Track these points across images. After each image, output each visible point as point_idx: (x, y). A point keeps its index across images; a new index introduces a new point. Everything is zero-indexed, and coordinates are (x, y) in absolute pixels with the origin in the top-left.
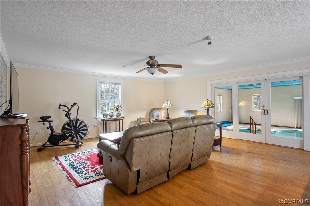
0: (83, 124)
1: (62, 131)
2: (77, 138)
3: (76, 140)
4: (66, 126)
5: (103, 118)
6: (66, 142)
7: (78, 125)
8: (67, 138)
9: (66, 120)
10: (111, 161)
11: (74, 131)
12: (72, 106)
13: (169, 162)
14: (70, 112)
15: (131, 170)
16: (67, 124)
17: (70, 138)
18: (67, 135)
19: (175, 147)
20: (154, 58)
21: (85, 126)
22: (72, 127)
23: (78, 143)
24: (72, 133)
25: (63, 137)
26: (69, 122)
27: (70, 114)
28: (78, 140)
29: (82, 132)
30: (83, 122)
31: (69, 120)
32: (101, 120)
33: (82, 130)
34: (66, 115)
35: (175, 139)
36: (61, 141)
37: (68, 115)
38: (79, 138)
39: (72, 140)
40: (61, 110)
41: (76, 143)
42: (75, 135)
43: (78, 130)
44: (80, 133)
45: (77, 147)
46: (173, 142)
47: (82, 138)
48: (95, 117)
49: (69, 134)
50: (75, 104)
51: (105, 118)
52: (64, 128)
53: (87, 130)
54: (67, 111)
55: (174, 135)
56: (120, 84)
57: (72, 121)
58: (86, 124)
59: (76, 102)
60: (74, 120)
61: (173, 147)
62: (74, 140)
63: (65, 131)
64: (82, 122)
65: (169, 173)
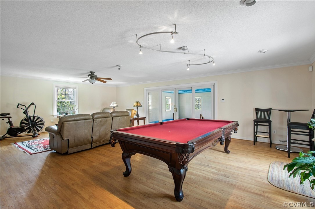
0: (40, 120)
1: (21, 125)
2: (34, 130)
3: (33, 132)
4: (24, 121)
5: (59, 115)
6: (24, 133)
7: (35, 120)
8: (25, 130)
9: (24, 116)
10: (54, 137)
11: (31, 124)
12: (30, 106)
13: (92, 138)
14: (27, 110)
15: (63, 139)
16: (25, 120)
17: (28, 130)
18: (25, 128)
19: (95, 129)
20: (94, 73)
21: (42, 121)
22: (30, 121)
23: (34, 134)
24: (30, 126)
25: (22, 130)
26: (27, 118)
27: (28, 111)
28: (35, 132)
29: (39, 125)
30: (40, 118)
31: (27, 116)
32: (58, 117)
33: (38, 124)
34: (24, 113)
35: (95, 124)
36: (20, 132)
37: (25, 112)
38: (36, 130)
39: (29, 132)
40: (20, 109)
41: (33, 135)
42: (32, 128)
43: (35, 124)
44: (36, 127)
45: (34, 137)
46: (94, 126)
47: (38, 130)
48: (52, 114)
49: (27, 127)
50: (32, 104)
51: (61, 115)
52: (22, 123)
53: (43, 124)
54: (25, 109)
55: (94, 121)
56: (76, 88)
57: (30, 117)
58: (42, 120)
59: (34, 102)
60: (32, 116)
61: (94, 128)
62: (31, 132)
63: (23, 125)
64: (38, 118)
65: (92, 144)
